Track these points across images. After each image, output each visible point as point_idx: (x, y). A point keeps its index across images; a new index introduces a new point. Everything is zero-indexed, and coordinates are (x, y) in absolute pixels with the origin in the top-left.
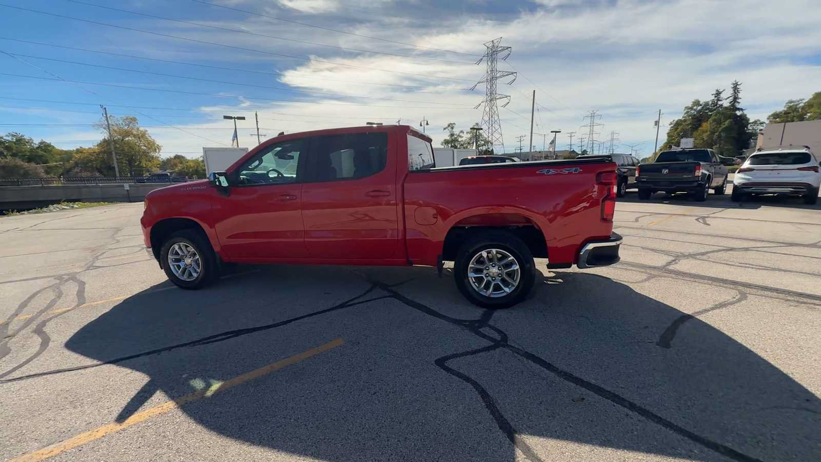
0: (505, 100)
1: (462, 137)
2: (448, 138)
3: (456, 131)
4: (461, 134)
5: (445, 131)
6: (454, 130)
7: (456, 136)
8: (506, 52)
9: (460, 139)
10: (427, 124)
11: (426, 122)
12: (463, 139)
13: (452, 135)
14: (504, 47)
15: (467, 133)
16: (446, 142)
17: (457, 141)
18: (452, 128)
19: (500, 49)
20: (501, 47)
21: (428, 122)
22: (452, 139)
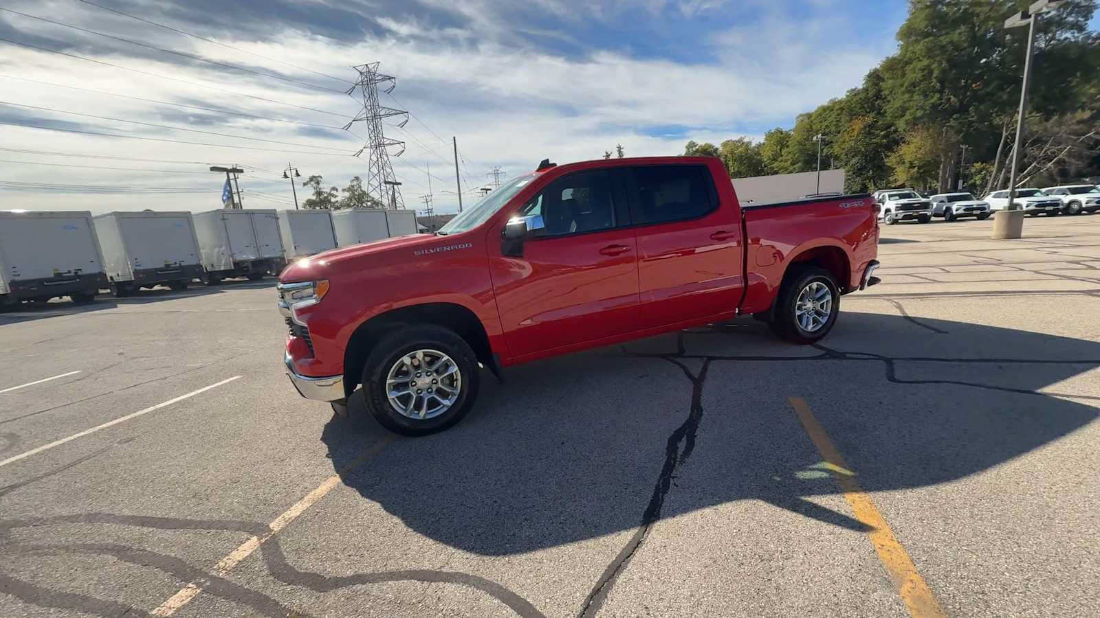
0: (398, 148)
1: (336, 196)
2: (314, 198)
3: (325, 187)
4: (334, 192)
5: (306, 187)
6: (321, 186)
7: (326, 195)
8: (389, 84)
9: (333, 200)
10: (298, 175)
11: (294, 172)
12: (339, 199)
13: (319, 193)
14: (385, 76)
15: (344, 190)
16: (310, 203)
17: (330, 201)
18: (318, 183)
19: (380, 78)
20: (380, 75)
21: (299, 172)
22: (321, 200)
